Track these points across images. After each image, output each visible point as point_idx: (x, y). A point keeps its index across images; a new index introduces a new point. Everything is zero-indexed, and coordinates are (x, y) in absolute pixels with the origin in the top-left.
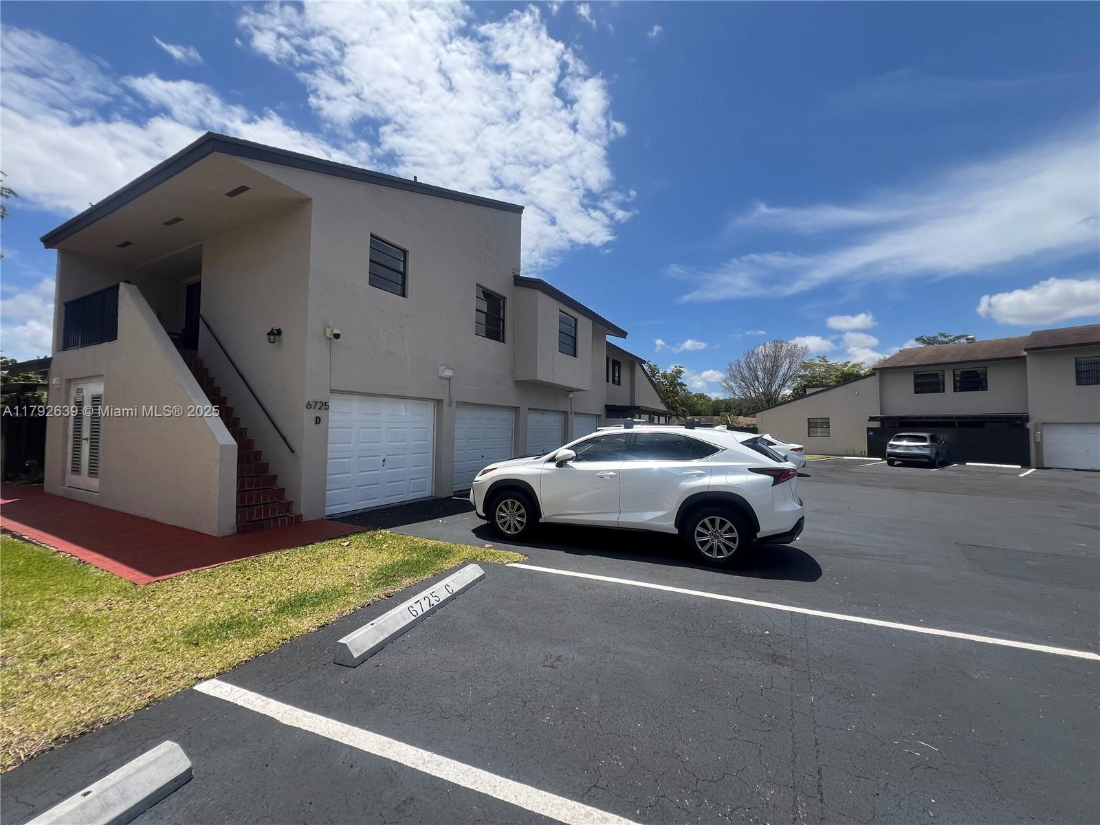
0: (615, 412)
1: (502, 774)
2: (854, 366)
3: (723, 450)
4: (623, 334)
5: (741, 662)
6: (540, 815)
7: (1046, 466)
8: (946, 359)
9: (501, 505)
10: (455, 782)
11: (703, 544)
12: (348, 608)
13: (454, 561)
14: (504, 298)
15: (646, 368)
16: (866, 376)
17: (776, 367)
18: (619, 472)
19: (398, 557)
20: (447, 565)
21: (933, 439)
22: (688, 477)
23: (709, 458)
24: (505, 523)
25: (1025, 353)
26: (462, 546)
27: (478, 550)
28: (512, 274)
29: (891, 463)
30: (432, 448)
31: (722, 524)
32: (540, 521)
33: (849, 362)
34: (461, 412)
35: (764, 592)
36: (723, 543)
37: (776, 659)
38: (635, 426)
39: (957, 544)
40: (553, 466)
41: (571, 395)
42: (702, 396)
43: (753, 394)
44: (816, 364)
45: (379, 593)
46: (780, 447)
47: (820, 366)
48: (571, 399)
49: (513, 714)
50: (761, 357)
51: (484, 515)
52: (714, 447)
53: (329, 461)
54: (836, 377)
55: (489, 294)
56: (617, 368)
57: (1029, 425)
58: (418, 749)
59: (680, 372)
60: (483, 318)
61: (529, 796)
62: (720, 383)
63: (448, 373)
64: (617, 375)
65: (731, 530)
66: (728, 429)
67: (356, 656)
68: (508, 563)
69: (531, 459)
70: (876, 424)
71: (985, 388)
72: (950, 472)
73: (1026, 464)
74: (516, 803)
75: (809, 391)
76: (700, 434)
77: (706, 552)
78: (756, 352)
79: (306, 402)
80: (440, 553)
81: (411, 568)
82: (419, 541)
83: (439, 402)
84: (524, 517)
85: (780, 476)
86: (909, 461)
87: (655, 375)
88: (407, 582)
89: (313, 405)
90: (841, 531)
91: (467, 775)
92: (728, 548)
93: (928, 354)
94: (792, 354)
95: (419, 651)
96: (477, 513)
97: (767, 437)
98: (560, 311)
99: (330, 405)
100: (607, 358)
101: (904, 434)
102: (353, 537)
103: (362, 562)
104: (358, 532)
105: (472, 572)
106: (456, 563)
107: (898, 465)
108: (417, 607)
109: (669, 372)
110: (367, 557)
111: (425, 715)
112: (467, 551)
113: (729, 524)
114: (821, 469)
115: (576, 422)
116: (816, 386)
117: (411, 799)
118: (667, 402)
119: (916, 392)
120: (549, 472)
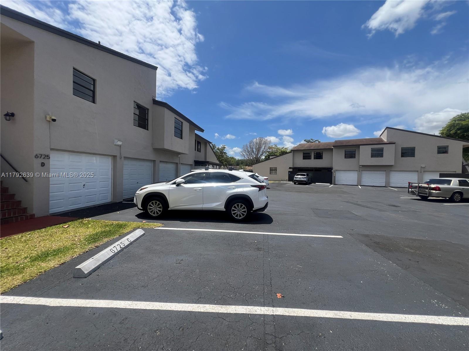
0: (199, 164)
1: (164, 302)
2: (286, 149)
3: (242, 179)
4: (202, 131)
5: (248, 252)
6: (181, 311)
7: (336, 184)
8: (312, 148)
9: (150, 203)
10: (145, 308)
11: (234, 214)
12: (75, 254)
13: (128, 229)
14: (148, 109)
15: (211, 145)
16: (289, 153)
17: (260, 148)
18: (203, 188)
19: (98, 230)
20: (125, 231)
21: (307, 175)
22: (230, 189)
23: (237, 182)
24: (152, 211)
25: (333, 147)
26: (131, 222)
27: (140, 224)
28: (152, 99)
29: (295, 184)
30: (111, 179)
31: (241, 206)
32: (169, 209)
33: (284, 147)
34: (126, 162)
35: (255, 229)
36: (241, 213)
37: (259, 249)
38: (209, 169)
39: (311, 209)
40: (174, 186)
41: (179, 156)
42: (233, 158)
43: (251, 158)
44: (273, 147)
45: (92, 246)
46: (261, 178)
47: (274, 148)
48: (179, 157)
49: (166, 282)
50: (255, 143)
51: (142, 208)
52: (239, 178)
53: (50, 186)
54: (280, 152)
55: (140, 106)
56: (199, 144)
57: (333, 171)
58: (125, 301)
59: (225, 148)
60: (137, 117)
61: (176, 306)
62: (240, 153)
63: (120, 143)
64: (199, 147)
65: (244, 208)
66: (244, 171)
67: (86, 272)
68: (155, 228)
69: (164, 183)
70: (291, 170)
71: (322, 158)
72: (312, 186)
73: (331, 183)
74: (171, 309)
75: (271, 157)
76: (234, 173)
77: (236, 216)
78: (253, 141)
79: (35, 155)
80: (121, 226)
81: (107, 234)
82: (109, 222)
83: (114, 157)
84: (161, 208)
85: (261, 188)
86: (301, 183)
87: (214, 148)
88: (105, 240)
89: (39, 156)
90: (279, 207)
91: (150, 305)
92: (243, 215)
93: (307, 146)
94: (265, 143)
95: (118, 266)
96: (138, 208)
97: (257, 174)
98: (175, 118)
99: (51, 156)
100: (195, 140)
101: (299, 173)
102: (70, 223)
103: (78, 234)
104: (72, 221)
105: (139, 233)
106: (130, 230)
107: (297, 184)
108: (115, 249)
109: (220, 147)
110: (80, 231)
111: (126, 289)
112: (135, 225)
113: (244, 206)
114: (273, 186)
115: (181, 167)
116: (272, 156)
117: (126, 318)
118: (219, 160)
119: (303, 159)
120: (172, 188)
